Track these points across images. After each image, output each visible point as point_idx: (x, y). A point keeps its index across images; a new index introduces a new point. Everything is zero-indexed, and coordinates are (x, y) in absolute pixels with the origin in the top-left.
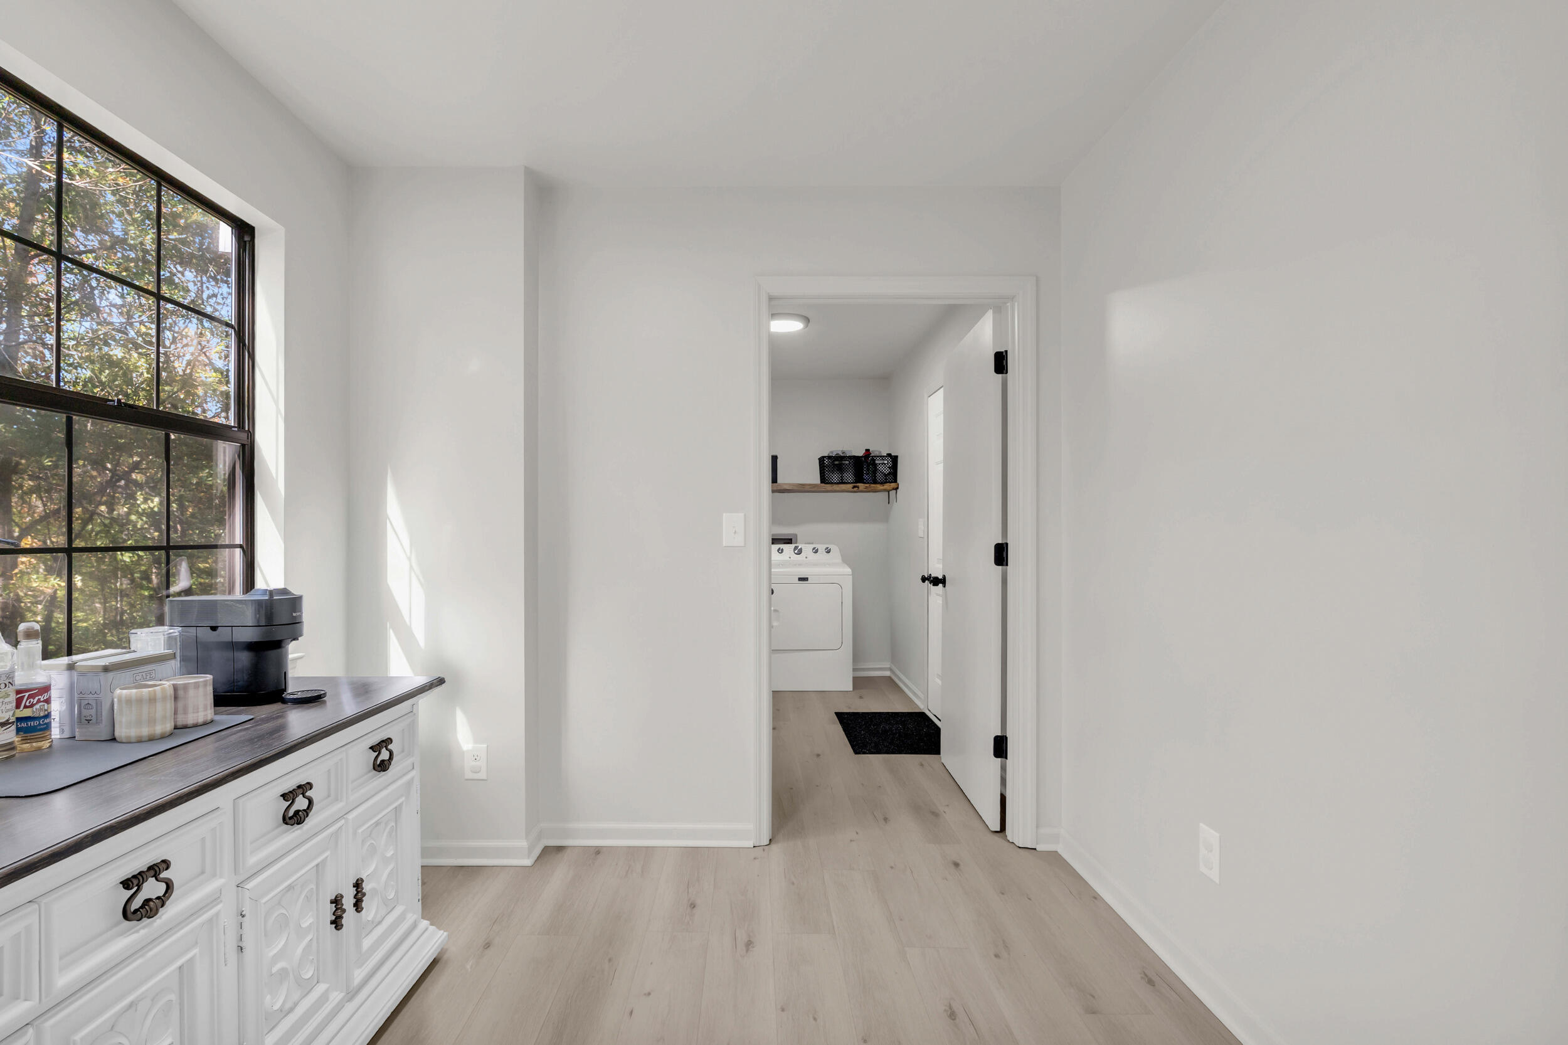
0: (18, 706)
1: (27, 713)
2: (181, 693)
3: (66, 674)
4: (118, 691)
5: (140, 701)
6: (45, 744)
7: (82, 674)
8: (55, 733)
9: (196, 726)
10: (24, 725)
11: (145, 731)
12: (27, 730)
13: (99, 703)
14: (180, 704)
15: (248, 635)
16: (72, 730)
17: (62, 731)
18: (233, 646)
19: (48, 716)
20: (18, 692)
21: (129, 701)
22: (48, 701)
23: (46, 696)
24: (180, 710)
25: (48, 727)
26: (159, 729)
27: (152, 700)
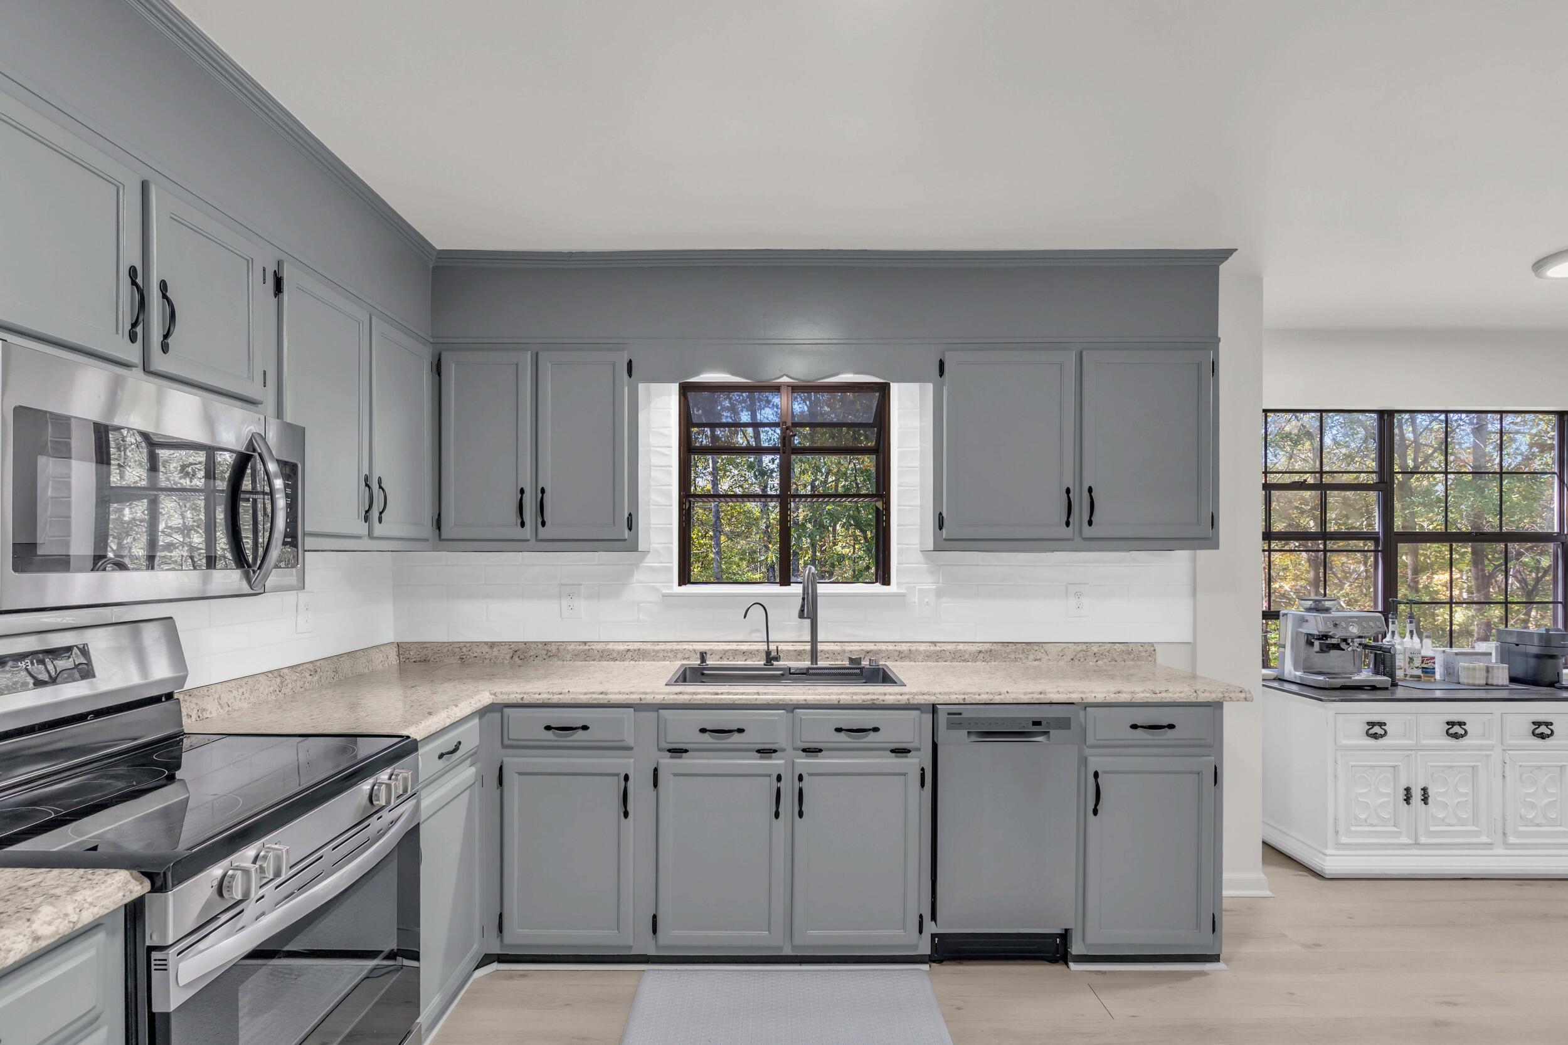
0: (1422, 663)
1: (1425, 666)
2: (1490, 670)
3: (1443, 654)
4: (1461, 664)
5: (1468, 669)
6: (1432, 680)
7: (1447, 655)
8: (1438, 677)
9: (1492, 685)
10: (1425, 670)
11: (1471, 681)
12: (1427, 672)
13: (1454, 668)
14: (1490, 675)
15: (1534, 650)
16: (1444, 677)
17: (1441, 677)
18: (1527, 655)
19: (1434, 668)
20: (1422, 657)
21: (1464, 668)
22: (1434, 663)
23: (1433, 661)
24: (1490, 677)
25: (1434, 673)
26: (1477, 682)
27: (1474, 669)
